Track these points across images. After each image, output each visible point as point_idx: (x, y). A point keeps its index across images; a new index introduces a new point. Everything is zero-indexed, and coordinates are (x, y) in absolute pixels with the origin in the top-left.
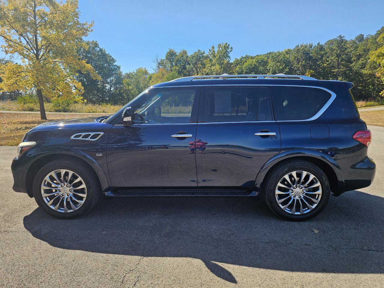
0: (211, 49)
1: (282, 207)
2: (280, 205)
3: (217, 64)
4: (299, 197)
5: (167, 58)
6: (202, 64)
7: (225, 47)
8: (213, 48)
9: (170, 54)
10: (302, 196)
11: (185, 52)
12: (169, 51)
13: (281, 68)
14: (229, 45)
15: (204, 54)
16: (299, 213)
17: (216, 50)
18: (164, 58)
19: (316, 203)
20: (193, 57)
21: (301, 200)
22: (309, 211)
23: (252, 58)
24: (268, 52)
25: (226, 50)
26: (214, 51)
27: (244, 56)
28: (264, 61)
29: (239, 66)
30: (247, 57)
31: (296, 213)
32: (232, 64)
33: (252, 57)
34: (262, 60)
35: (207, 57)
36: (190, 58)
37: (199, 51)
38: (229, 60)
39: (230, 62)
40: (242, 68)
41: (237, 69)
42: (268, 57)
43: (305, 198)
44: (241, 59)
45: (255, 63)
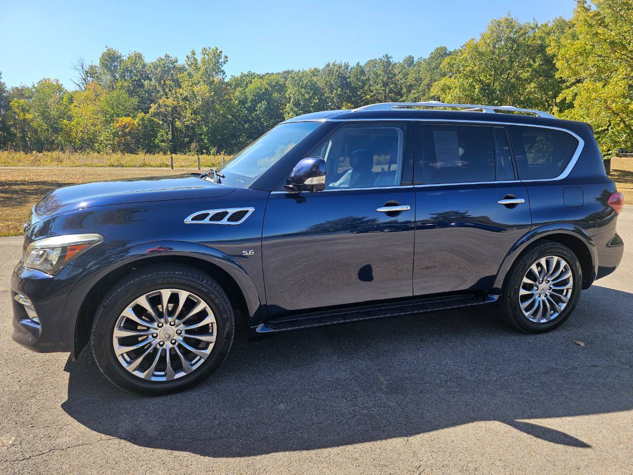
0: (190, 55)
3: (202, 83)
4: (545, 297)
5: (103, 65)
6: (173, 81)
7: (214, 54)
8: (194, 54)
9: (110, 58)
10: (548, 294)
11: (139, 57)
12: (105, 50)
13: (307, 96)
14: (221, 52)
15: (176, 62)
17: (199, 57)
18: (97, 63)
20: (156, 67)
21: (548, 300)
23: (261, 77)
24: (285, 70)
25: (216, 60)
26: (195, 59)
27: (246, 73)
28: (279, 85)
29: (239, 89)
30: (251, 75)
32: (227, 84)
33: (258, 75)
34: (277, 83)
35: (182, 69)
36: (150, 67)
37: (167, 56)
38: (224, 77)
39: (226, 80)
40: (245, 93)
41: (237, 93)
42: (286, 79)
44: (241, 77)
45: (267, 86)
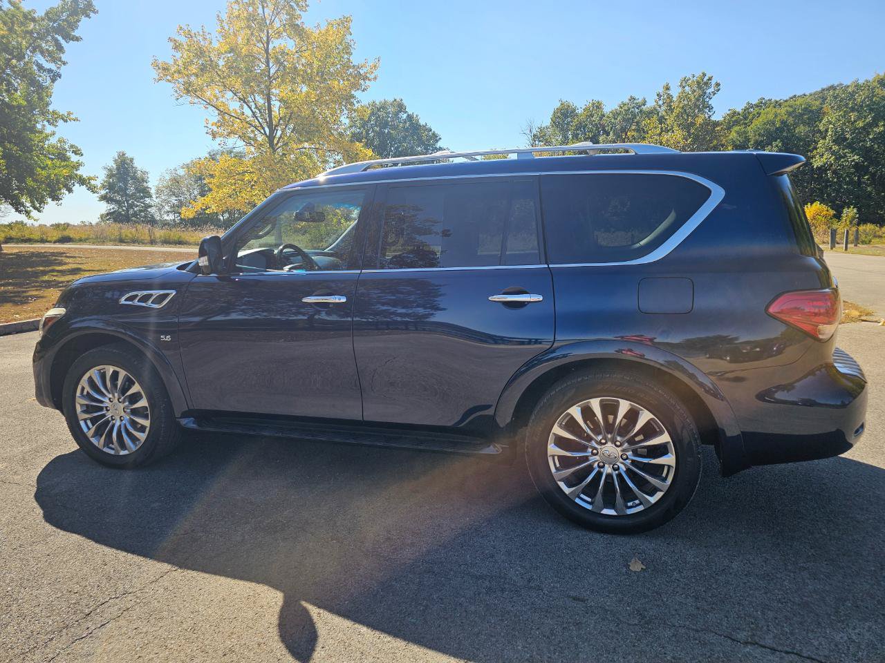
0: (661, 91)
1: (567, 490)
2: (562, 485)
3: (676, 128)
4: (614, 469)
5: (555, 123)
6: (637, 131)
7: (698, 83)
8: (668, 89)
9: (562, 114)
10: (623, 468)
11: (598, 106)
12: (558, 105)
13: (860, 124)
14: (710, 79)
15: (644, 105)
16: (612, 512)
17: (675, 92)
18: (547, 122)
19: (661, 491)
20: (615, 114)
21: (620, 476)
22: (641, 508)
23: (778, 104)
24: (825, 87)
25: (703, 87)
26: (670, 97)
27: (755, 102)
28: (811, 111)
29: (736, 128)
30: (762, 104)
31: (606, 511)
32: (716, 124)
33: (777, 102)
34: (806, 109)
35: (650, 114)
36: (608, 117)
37: (632, 99)
38: (710, 114)
39: (713, 118)
40: (745, 132)
41: (733, 135)
42: (824, 99)
43: (628, 471)
44: (746, 109)
45: (785, 117)
